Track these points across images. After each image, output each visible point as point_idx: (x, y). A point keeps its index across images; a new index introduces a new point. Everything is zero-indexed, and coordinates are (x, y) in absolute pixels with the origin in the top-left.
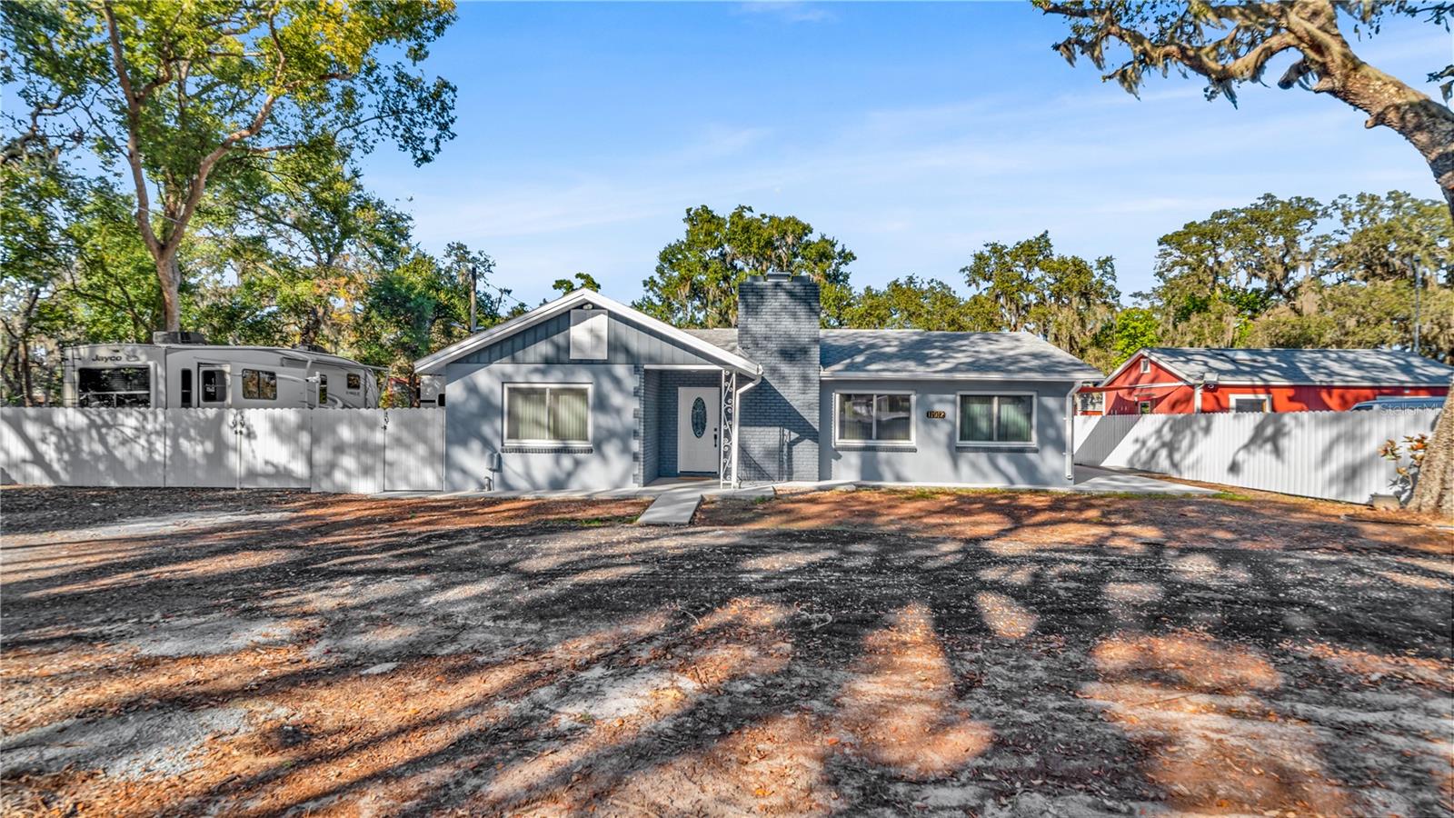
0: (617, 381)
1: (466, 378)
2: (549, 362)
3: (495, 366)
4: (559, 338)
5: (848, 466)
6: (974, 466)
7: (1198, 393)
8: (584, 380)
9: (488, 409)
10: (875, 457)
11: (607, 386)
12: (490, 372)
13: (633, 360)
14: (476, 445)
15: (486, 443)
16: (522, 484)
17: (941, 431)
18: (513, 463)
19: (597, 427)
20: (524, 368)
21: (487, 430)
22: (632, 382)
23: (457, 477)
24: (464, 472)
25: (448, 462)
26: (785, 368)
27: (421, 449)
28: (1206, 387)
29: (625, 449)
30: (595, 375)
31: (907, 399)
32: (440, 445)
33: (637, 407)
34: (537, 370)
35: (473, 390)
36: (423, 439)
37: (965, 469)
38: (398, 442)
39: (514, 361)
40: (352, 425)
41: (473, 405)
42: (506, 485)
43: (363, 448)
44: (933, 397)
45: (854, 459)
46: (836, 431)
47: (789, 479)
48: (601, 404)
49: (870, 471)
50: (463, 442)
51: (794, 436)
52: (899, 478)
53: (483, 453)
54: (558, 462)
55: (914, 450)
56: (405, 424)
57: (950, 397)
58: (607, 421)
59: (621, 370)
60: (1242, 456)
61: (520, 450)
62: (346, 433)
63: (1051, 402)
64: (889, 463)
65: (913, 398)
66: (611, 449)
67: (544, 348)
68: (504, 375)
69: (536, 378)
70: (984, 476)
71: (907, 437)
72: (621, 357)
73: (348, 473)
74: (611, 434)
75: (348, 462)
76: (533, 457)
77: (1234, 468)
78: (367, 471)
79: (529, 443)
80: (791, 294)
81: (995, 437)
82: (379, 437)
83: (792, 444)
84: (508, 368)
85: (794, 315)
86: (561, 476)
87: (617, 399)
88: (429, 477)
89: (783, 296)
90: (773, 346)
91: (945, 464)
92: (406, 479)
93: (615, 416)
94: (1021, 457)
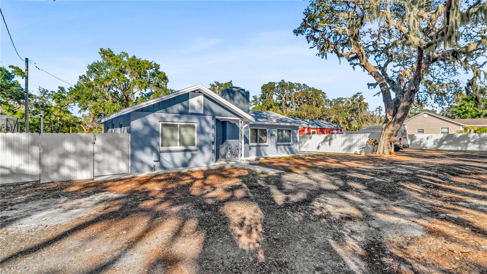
0: (208, 122)
1: (143, 118)
2: (182, 113)
3: (156, 113)
4: (185, 103)
5: (253, 152)
6: (281, 149)
7: (306, 129)
8: (195, 122)
9: (154, 133)
10: (260, 148)
11: (204, 124)
12: (155, 116)
13: (214, 115)
14: (148, 150)
15: (153, 149)
16: (170, 166)
17: (274, 139)
18: (166, 157)
19: (199, 140)
20: (171, 115)
21: (154, 143)
22: (212, 123)
23: (138, 165)
24: (142, 163)
25: (133, 158)
27: (118, 153)
28: (308, 129)
29: (210, 149)
30: (199, 119)
31: (265, 130)
32: (129, 151)
33: (213, 132)
34: (176, 116)
35: (146, 124)
36: (118, 148)
37: (279, 150)
38: (104, 150)
39: (167, 112)
40: (74, 142)
41: (147, 131)
42: (162, 167)
43: (80, 154)
44: (272, 130)
45: (254, 150)
46: (250, 140)
48: (201, 131)
49: (258, 153)
50: (142, 148)
52: (266, 154)
53: (152, 153)
54: (185, 155)
55: (268, 146)
56: (108, 141)
57: (276, 130)
58: (203, 137)
59: (209, 118)
60: (320, 145)
61: (170, 151)
62: (69, 146)
63: (295, 131)
64: (263, 150)
65: (267, 130)
66: (205, 149)
67: (179, 107)
68: (162, 118)
69: (176, 120)
70: (283, 153)
71: (267, 142)
72: (209, 113)
73: (70, 168)
74: (206, 143)
75: (71, 162)
76: (175, 154)
77: (318, 148)
78: (84, 167)
79: (172, 148)
80: (243, 95)
81: (284, 141)
82: (90, 148)
84: (164, 115)
85: (244, 102)
86: (186, 160)
87: (207, 129)
88: (123, 167)
89: (240, 95)
91: (275, 149)
92: (109, 169)
93: (207, 136)
94: (290, 146)
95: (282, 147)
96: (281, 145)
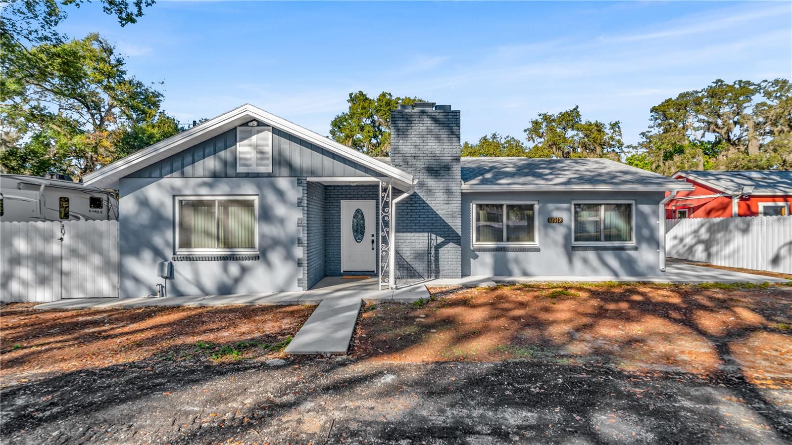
0: (280, 194)
1: (138, 192)
2: (216, 176)
3: (166, 181)
4: (225, 154)
5: (483, 264)
6: (585, 261)
7: (736, 201)
8: (249, 191)
9: (159, 221)
10: (505, 256)
11: (271, 198)
12: (160, 186)
13: (295, 173)
14: (147, 255)
15: (158, 253)
16: (193, 290)
17: (558, 234)
18: (183, 270)
19: (263, 236)
20: (193, 181)
21: (158, 241)
22: (294, 193)
23: (129, 285)
24: (137, 280)
25: (122, 272)
26: (431, 182)
27: (97, 260)
28: (742, 198)
29: (289, 256)
30: (259, 187)
31: (531, 207)
32: (114, 255)
33: (301, 216)
34: (205, 184)
35: (144, 203)
36: (96, 249)
37: (578, 264)
38: (74, 253)
39: (183, 175)
40: (28, 237)
41: (145, 217)
42: (179, 294)
43: (40, 259)
44: (551, 206)
45: (488, 259)
46: (474, 235)
47: (437, 277)
48: (266, 215)
49: (501, 268)
50: (135, 252)
51: (440, 240)
52: (525, 274)
53: (155, 261)
54: (225, 269)
55: (538, 250)
56: (80, 236)
57: (565, 205)
58: (272, 230)
59: (284, 183)
60: (783, 252)
61: (189, 258)
62: (21, 246)
63: (646, 208)
64: (517, 261)
65: (536, 207)
66: (275, 257)
67: (211, 163)
68: (173, 188)
69: (204, 191)
70: (595, 271)
71: (533, 240)
72: (285, 171)
73: (25, 284)
74: (275, 243)
75: (25, 272)
76: (202, 265)
77: (776, 260)
78: (43, 281)
79: (198, 251)
80: (435, 120)
81: (603, 237)
82: (55, 249)
83: (438, 247)
84: (176, 181)
85: (438, 138)
86: (228, 281)
87: (280, 210)
88: (104, 285)
89: (428, 122)
90: (420, 164)
91: (563, 261)
92: (81, 287)
93: (279, 225)
94: (624, 254)
95: (591, 256)
96: (586, 249)
